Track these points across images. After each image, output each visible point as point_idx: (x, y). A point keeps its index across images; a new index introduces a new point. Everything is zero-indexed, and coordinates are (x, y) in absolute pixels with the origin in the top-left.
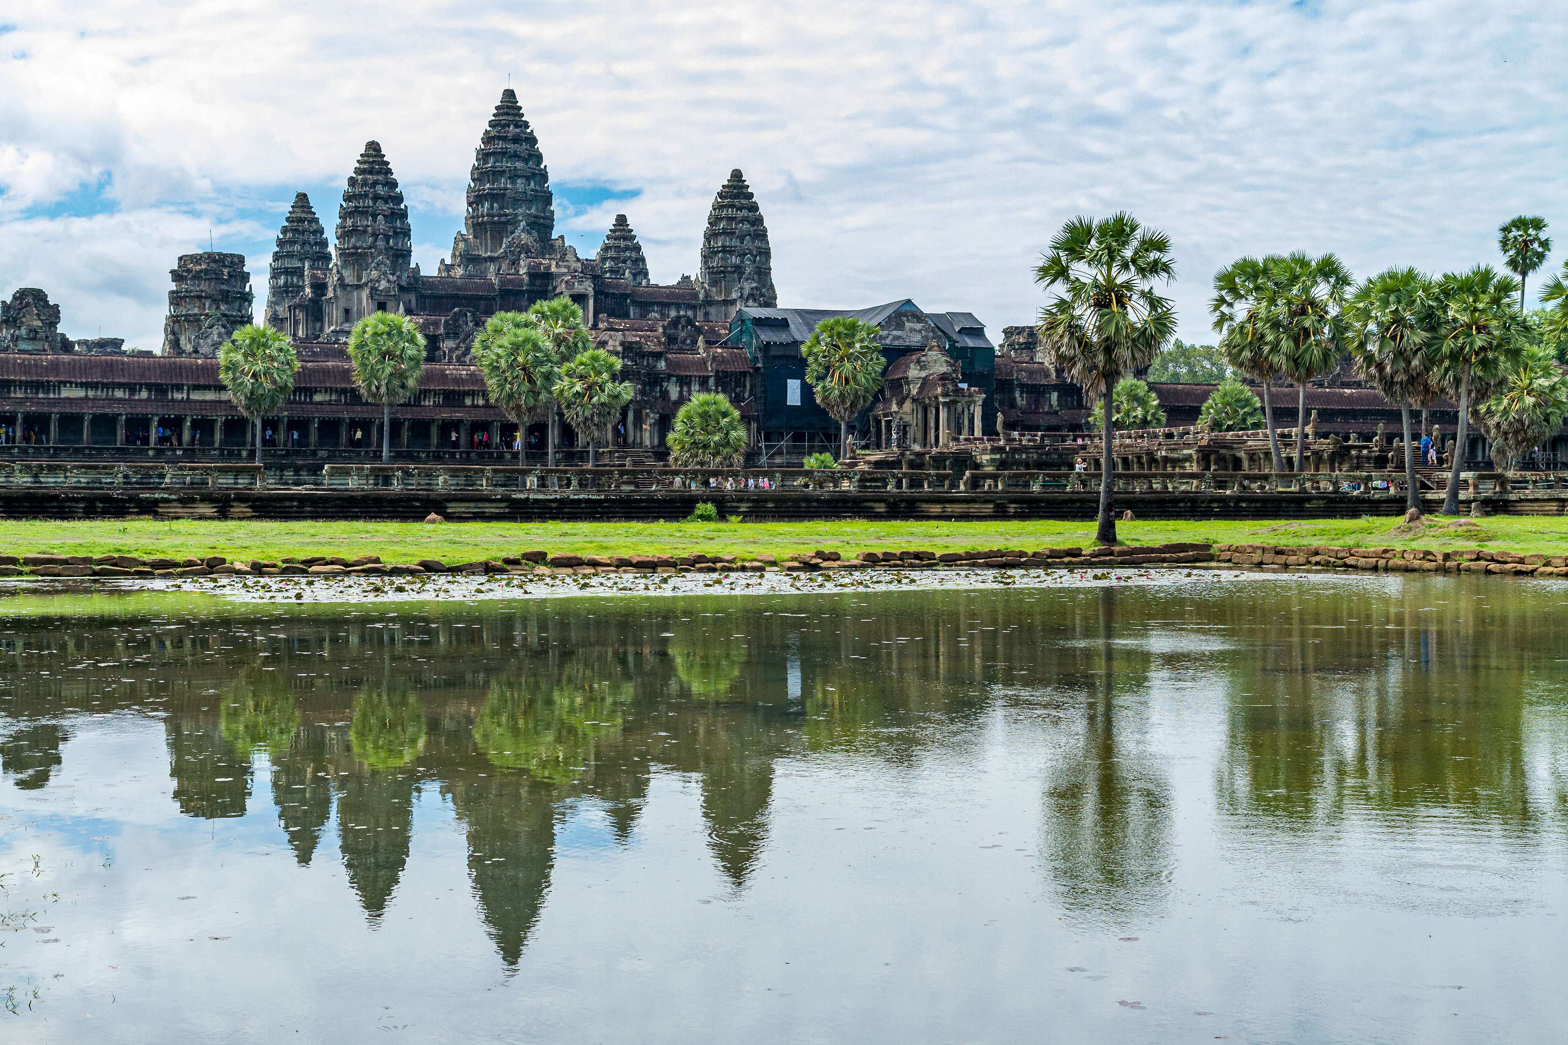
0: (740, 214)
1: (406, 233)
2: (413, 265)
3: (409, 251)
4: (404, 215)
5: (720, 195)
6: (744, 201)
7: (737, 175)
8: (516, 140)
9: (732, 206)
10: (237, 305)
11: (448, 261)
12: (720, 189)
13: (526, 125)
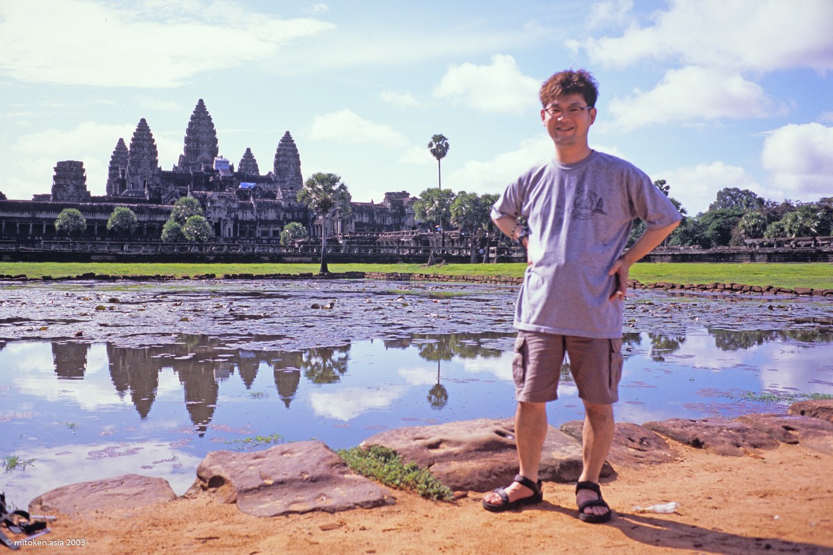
0: (288, 148)
1: (156, 154)
2: (159, 166)
3: (157, 161)
4: (155, 147)
5: (281, 141)
6: (290, 143)
7: (288, 133)
8: (203, 118)
9: (285, 145)
10: (79, 181)
11: (177, 165)
12: (281, 138)
13: (208, 113)
